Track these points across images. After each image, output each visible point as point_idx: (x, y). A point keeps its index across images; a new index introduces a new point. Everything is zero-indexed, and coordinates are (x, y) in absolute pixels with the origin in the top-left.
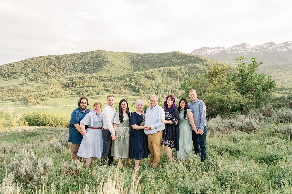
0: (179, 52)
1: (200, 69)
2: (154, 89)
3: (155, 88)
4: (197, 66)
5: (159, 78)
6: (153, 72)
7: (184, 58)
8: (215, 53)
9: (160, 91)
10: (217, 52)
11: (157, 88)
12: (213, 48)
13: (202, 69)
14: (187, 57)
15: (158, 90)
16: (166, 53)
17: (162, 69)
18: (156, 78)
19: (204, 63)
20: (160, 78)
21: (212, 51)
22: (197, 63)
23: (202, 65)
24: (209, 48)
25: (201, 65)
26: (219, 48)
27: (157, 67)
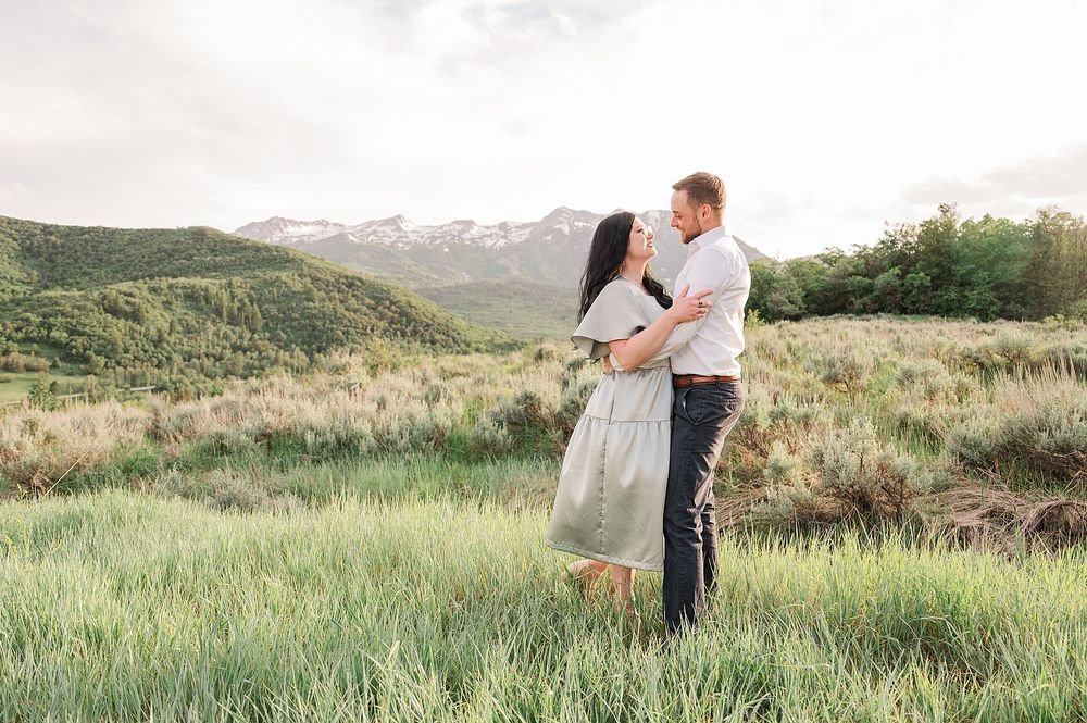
0: (213, 230)
1: (294, 289)
2: (146, 351)
3: (147, 347)
4: (283, 279)
5: (157, 313)
6: (131, 295)
7: (234, 251)
8: (314, 238)
9: (168, 358)
10: (320, 237)
11: (153, 348)
12: (306, 224)
13: (298, 287)
14: (245, 248)
15: (160, 356)
16: (163, 230)
17: (164, 283)
18: (146, 315)
19: (302, 269)
20: (161, 315)
21: (305, 230)
22: (280, 269)
23: (299, 276)
24: (293, 223)
25: (296, 277)
26: (323, 223)
27: (143, 278)
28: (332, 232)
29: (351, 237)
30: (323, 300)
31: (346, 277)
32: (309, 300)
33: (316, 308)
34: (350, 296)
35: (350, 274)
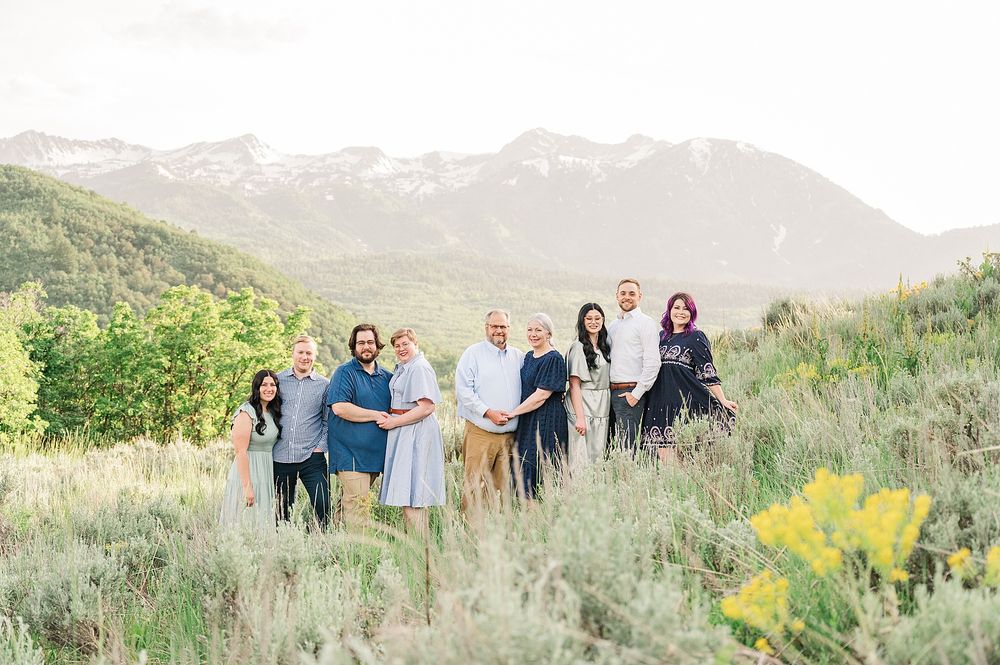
1: (33, 246)
4: (15, 226)
8: (94, 172)
10: (106, 169)
12: (84, 145)
13: (42, 243)
19: (52, 210)
21: (81, 157)
22: (12, 208)
23: (46, 221)
24: (63, 143)
25: (39, 224)
26: (114, 145)
28: (130, 159)
29: (162, 171)
30: (87, 268)
31: (136, 228)
32: (58, 266)
33: (71, 282)
34: (139, 262)
35: (142, 223)
